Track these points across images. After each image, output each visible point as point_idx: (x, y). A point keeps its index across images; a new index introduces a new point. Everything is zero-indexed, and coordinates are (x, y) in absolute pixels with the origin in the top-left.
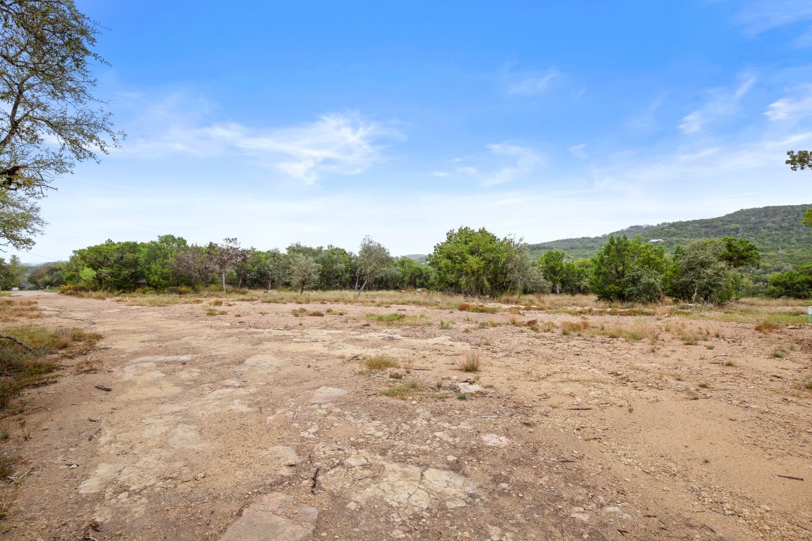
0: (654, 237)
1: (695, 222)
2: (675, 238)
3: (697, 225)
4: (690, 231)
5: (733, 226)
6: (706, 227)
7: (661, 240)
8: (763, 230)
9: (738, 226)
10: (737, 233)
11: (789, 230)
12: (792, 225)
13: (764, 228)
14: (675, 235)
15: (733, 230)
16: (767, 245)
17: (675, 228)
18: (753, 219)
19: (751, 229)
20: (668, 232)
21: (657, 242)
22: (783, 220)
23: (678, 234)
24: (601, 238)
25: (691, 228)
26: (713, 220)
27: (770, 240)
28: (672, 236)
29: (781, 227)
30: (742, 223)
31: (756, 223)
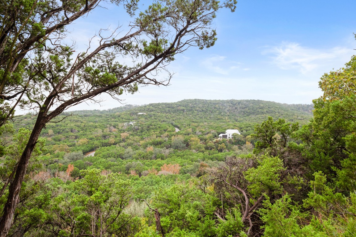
0: (140, 111)
1: (163, 104)
2: (152, 113)
3: (164, 106)
4: (160, 109)
5: (182, 108)
6: (169, 107)
7: (145, 113)
8: (195, 111)
9: (184, 108)
10: (184, 112)
11: (206, 112)
12: (207, 110)
13: (196, 110)
14: (152, 111)
15: (182, 110)
16: (198, 119)
17: (153, 106)
18: (190, 104)
19: (190, 110)
20: (149, 109)
21: (143, 114)
22: (203, 107)
23: (154, 111)
24: (107, 111)
25: (161, 107)
26: (172, 104)
27: (199, 117)
28: (151, 111)
29: (202, 110)
30: (185, 107)
31: (192, 107)
